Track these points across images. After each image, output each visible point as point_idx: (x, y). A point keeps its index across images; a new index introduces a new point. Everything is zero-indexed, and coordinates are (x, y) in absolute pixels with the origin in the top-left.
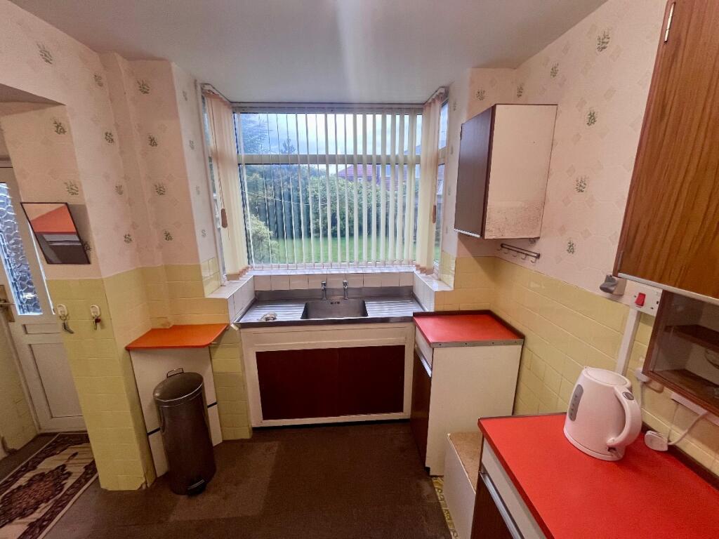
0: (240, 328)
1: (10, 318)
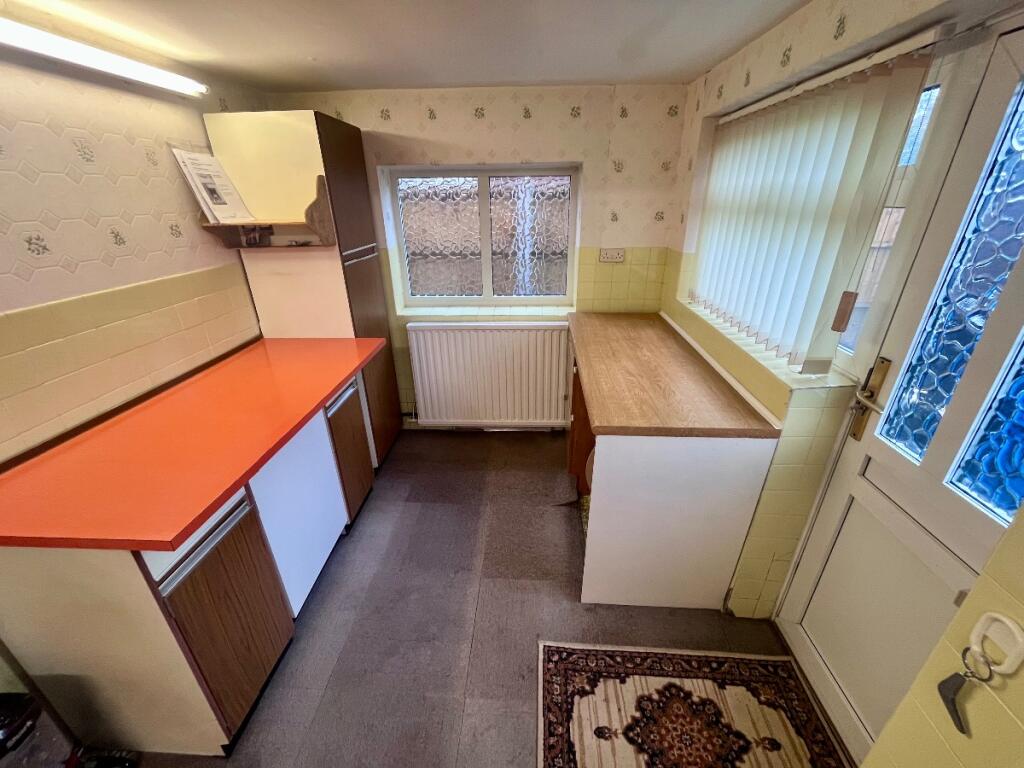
1: (856, 431)
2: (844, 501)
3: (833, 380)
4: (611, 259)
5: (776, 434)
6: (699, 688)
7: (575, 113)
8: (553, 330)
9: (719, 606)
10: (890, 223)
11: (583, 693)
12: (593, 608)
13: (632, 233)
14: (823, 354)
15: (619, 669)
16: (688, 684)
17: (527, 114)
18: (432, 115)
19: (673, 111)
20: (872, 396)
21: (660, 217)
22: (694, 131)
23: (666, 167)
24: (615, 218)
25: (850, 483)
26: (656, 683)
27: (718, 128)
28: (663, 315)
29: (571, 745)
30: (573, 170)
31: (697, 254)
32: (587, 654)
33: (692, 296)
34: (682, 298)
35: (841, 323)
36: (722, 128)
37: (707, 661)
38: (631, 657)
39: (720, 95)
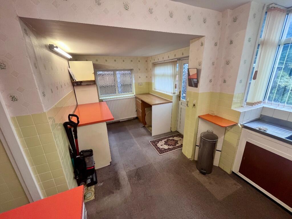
0: (242, 127)
1: (180, 100)
2: (180, 108)
3: (176, 95)
4: (140, 84)
5: (172, 102)
6: (171, 138)
7: (132, 61)
8: (132, 98)
9: (170, 131)
10: (177, 76)
11: (157, 143)
12: (154, 136)
13: (143, 80)
14: (175, 92)
15: (161, 140)
16: (169, 139)
17: (124, 61)
18: (106, 61)
19: (146, 61)
20: (180, 95)
21: (147, 77)
22: (150, 65)
23: (147, 69)
24: (140, 77)
25: (181, 106)
26: (166, 140)
27: (154, 64)
28: (150, 93)
29: (159, 147)
30: (131, 70)
31: (154, 83)
32: (156, 140)
33: (155, 89)
34: (153, 90)
35: (176, 88)
36: (155, 65)
37: (171, 136)
38: (162, 139)
39: (154, 60)
